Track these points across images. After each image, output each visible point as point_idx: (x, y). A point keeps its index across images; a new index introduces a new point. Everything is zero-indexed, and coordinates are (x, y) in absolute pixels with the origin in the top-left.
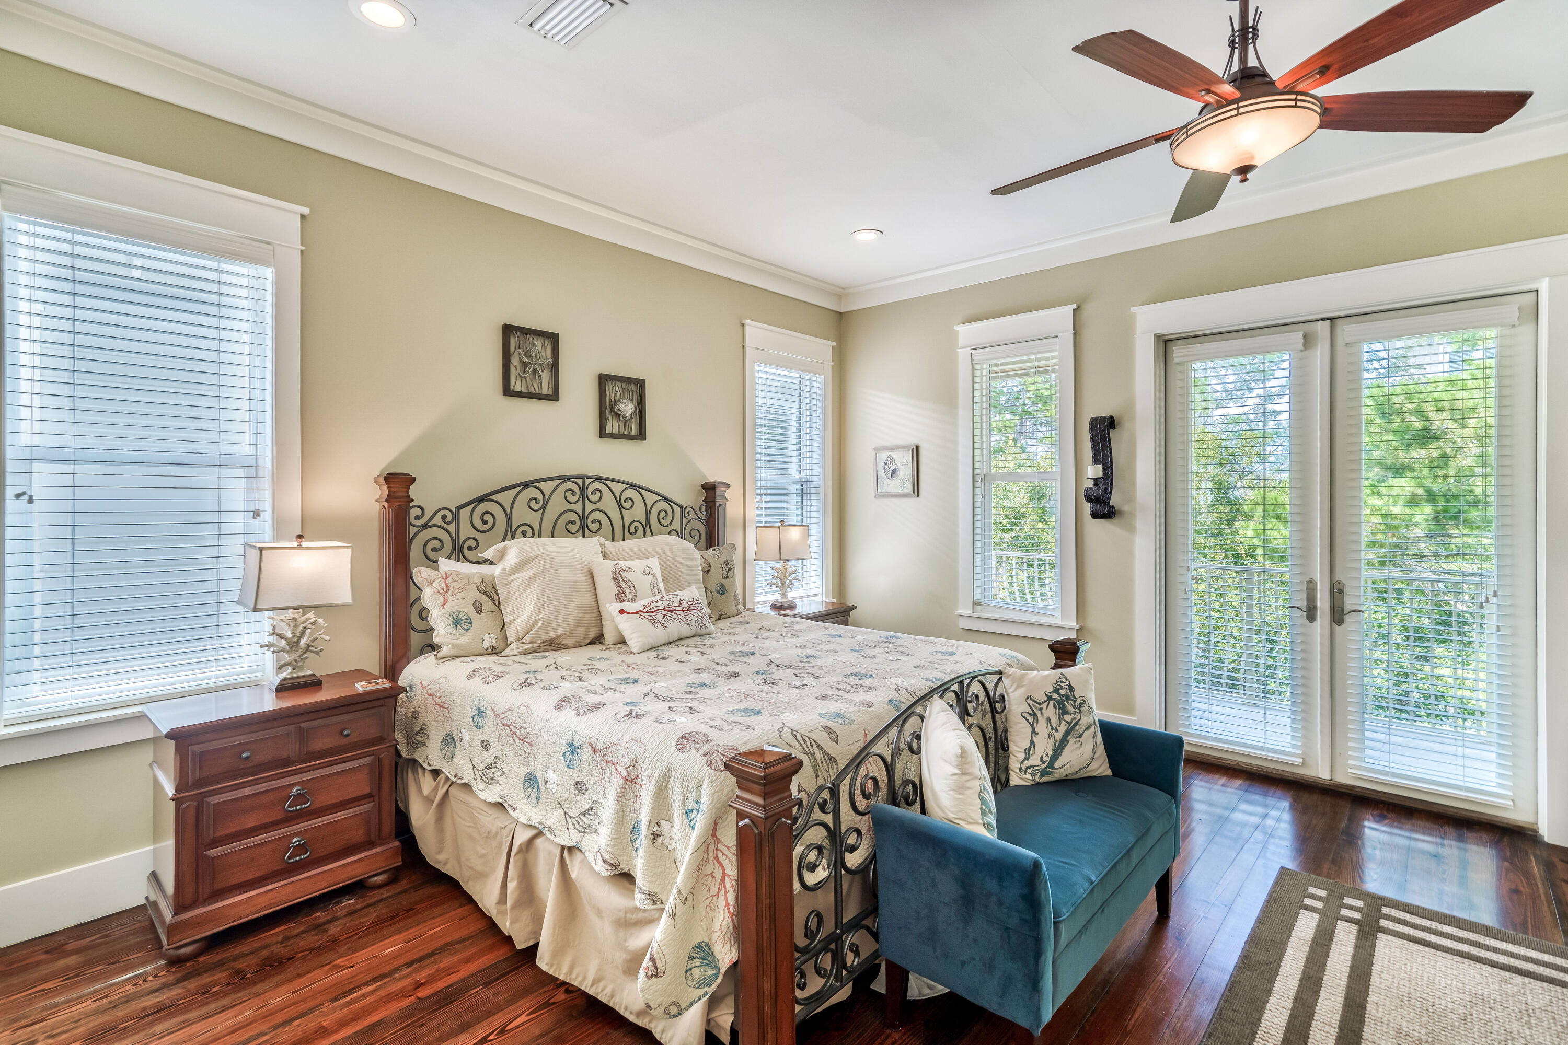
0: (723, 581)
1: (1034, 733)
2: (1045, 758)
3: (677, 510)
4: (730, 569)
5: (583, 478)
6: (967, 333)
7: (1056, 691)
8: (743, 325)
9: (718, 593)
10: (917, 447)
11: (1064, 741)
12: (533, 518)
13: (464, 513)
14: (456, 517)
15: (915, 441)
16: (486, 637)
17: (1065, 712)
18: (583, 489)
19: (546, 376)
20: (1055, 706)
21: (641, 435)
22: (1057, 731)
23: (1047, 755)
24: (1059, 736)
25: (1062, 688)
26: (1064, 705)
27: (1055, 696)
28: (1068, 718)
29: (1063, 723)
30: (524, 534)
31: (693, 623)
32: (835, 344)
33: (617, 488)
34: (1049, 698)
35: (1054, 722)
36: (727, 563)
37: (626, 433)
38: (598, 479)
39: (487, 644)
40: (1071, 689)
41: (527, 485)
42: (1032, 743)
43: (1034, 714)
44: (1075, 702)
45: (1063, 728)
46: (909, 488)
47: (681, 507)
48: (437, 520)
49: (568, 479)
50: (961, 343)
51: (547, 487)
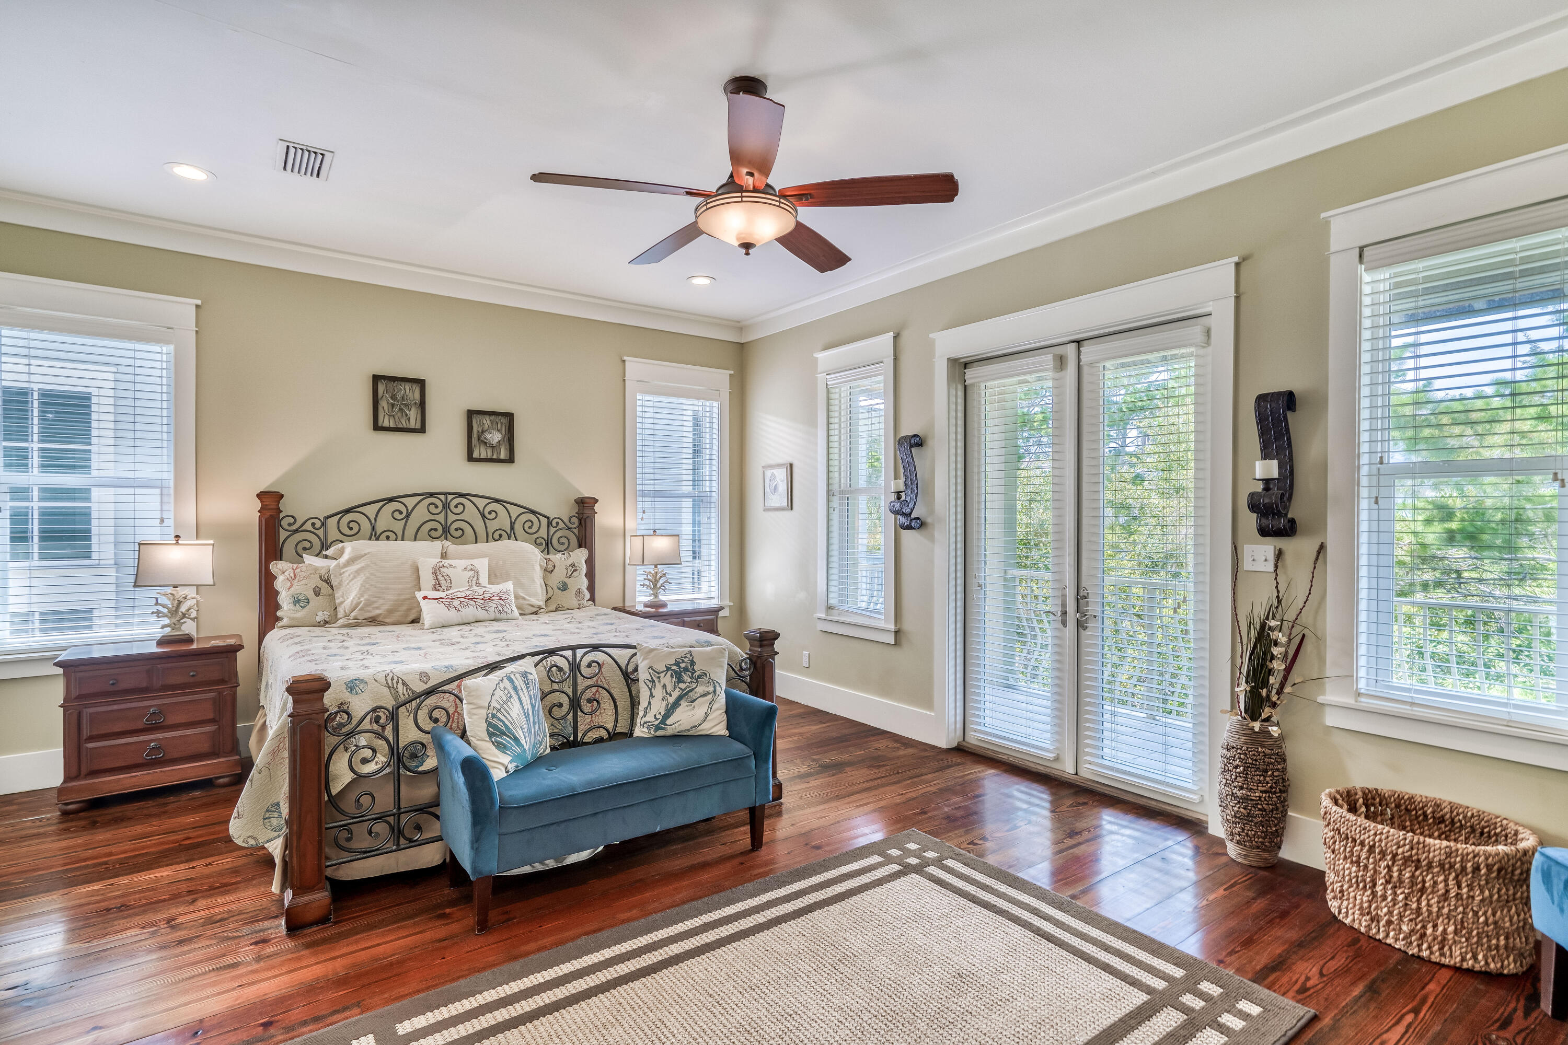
0: (567, 580)
1: (652, 696)
2: (658, 716)
3: (544, 521)
4: (575, 570)
5: (446, 494)
6: (825, 358)
7: (677, 664)
8: (624, 361)
9: (559, 589)
10: (791, 465)
11: (676, 704)
12: (398, 527)
13: (332, 522)
14: (324, 524)
15: (790, 460)
16: (320, 613)
17: (680, 680)
18: (446, 506)
19: (413, 414)
20: (672, 676)
21: (511, 460)
22: (671, 695)
23: (660, 713)
24: (671, 700)
25: (683, 662)
26: (681, 675)
27: (674, 668)
28: (682, 686)
29: (677, 689)
30: (388, 538)
31: (492, 610)
32: (732, 372)
33: (481, 503)
34: (668, 669)
35: (669, 688)
36: (573, 565)
37: (495, 457)
38: (461, 495)
39: (319, 619)
40: (693, 663)
41: (391, 500)
42: (650, 704)
43: (653, 681)
44: (693, 674)
45: (676, 694)
46: (784, 503)
47: (548, 518)
48: (308, 526)
49: (431, 495)
50: (819, 370)
51: (411, 502)
